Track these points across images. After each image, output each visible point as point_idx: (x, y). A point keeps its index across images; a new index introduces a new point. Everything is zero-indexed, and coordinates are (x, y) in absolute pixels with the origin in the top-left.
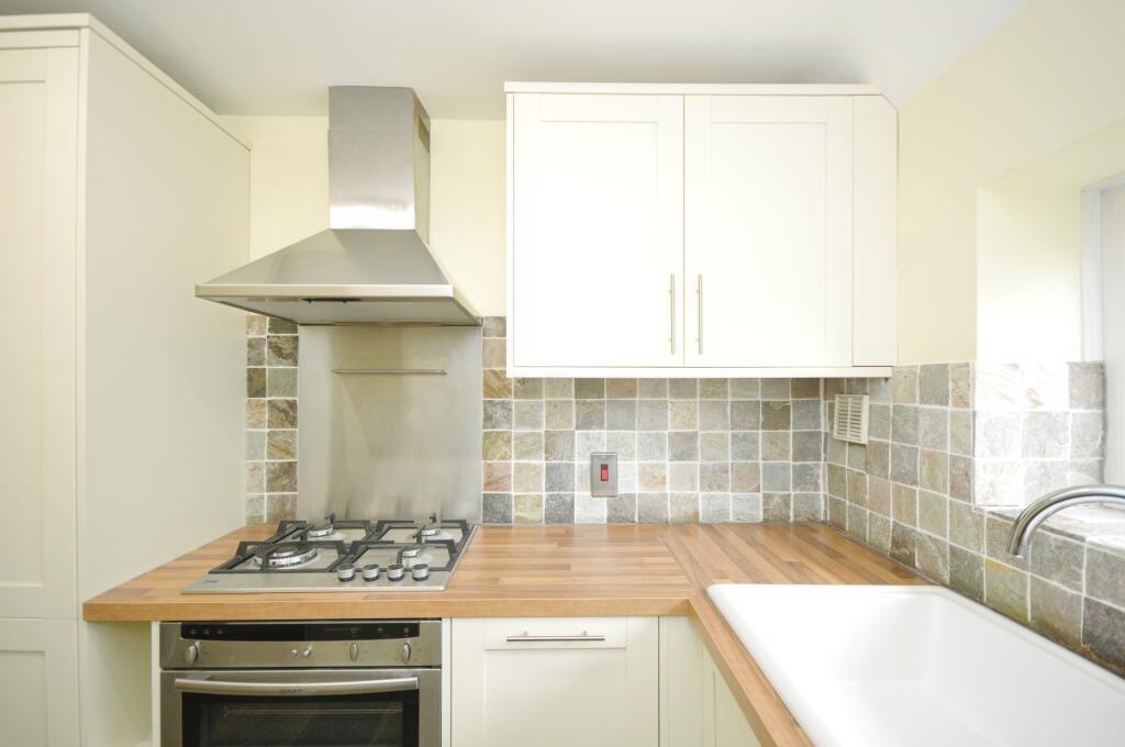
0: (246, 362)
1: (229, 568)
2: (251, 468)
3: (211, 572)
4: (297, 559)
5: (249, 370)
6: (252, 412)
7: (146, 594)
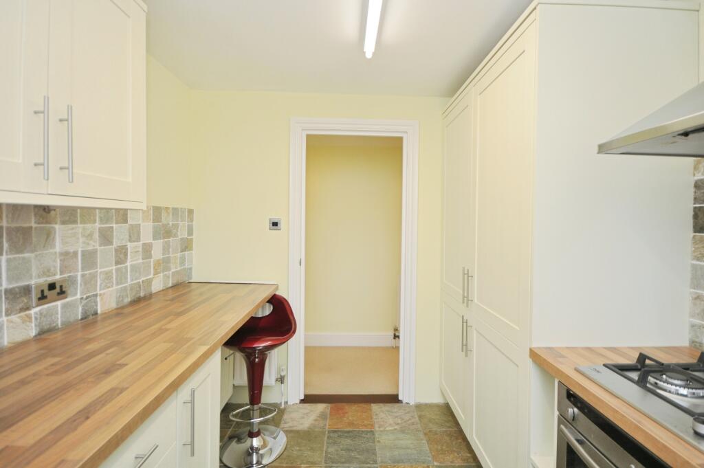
0: (692, 201)
1: (621, 369)
2: (694, 296)
3: (605, 365)
4: (684, 391)
5: (695, 208)
6: (697, 246)
7: (560, 360)
